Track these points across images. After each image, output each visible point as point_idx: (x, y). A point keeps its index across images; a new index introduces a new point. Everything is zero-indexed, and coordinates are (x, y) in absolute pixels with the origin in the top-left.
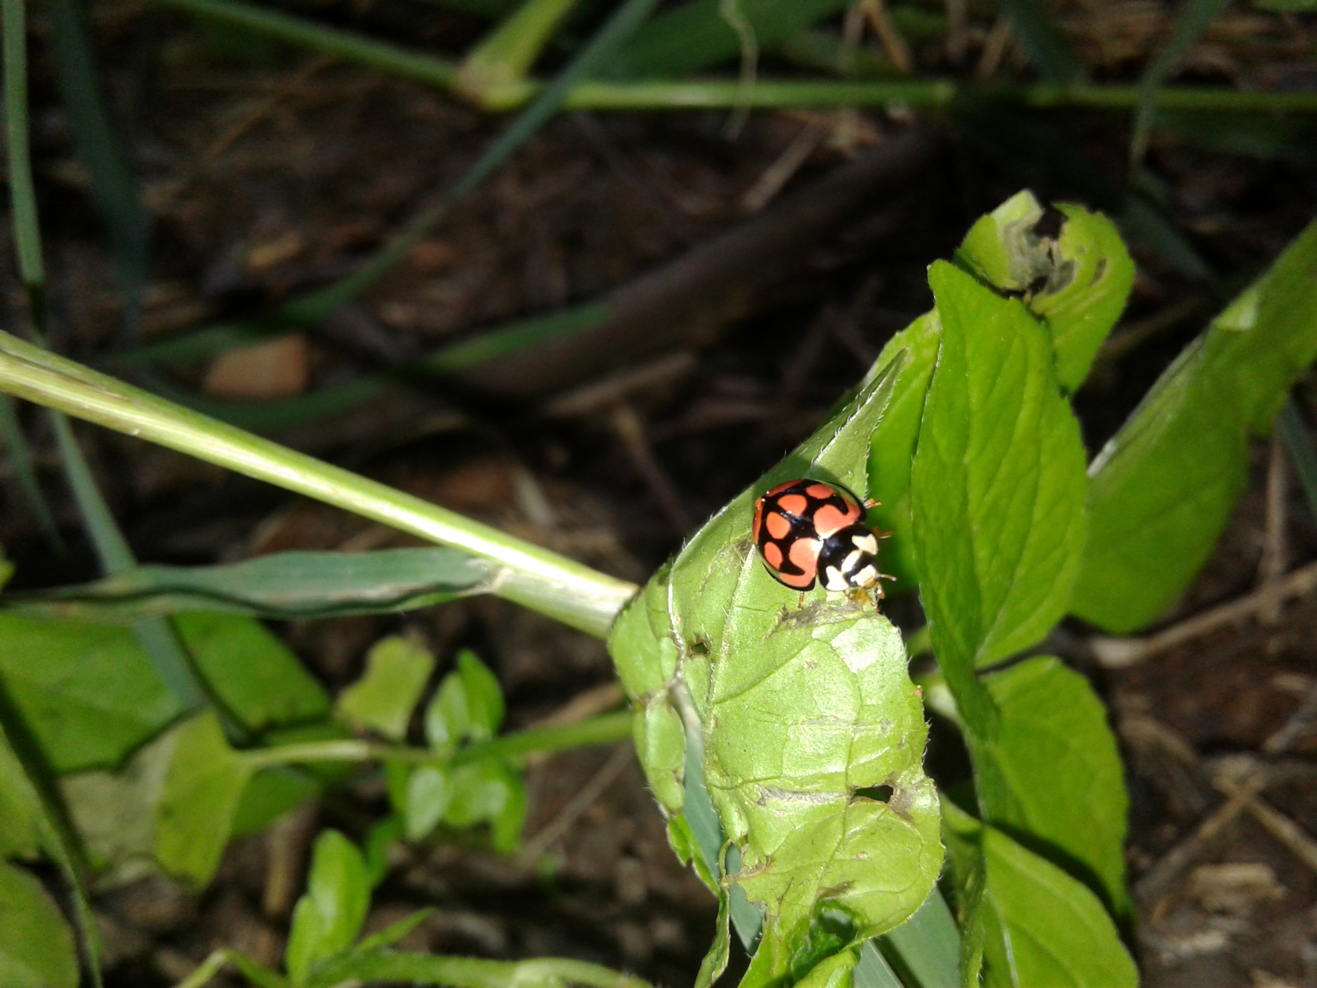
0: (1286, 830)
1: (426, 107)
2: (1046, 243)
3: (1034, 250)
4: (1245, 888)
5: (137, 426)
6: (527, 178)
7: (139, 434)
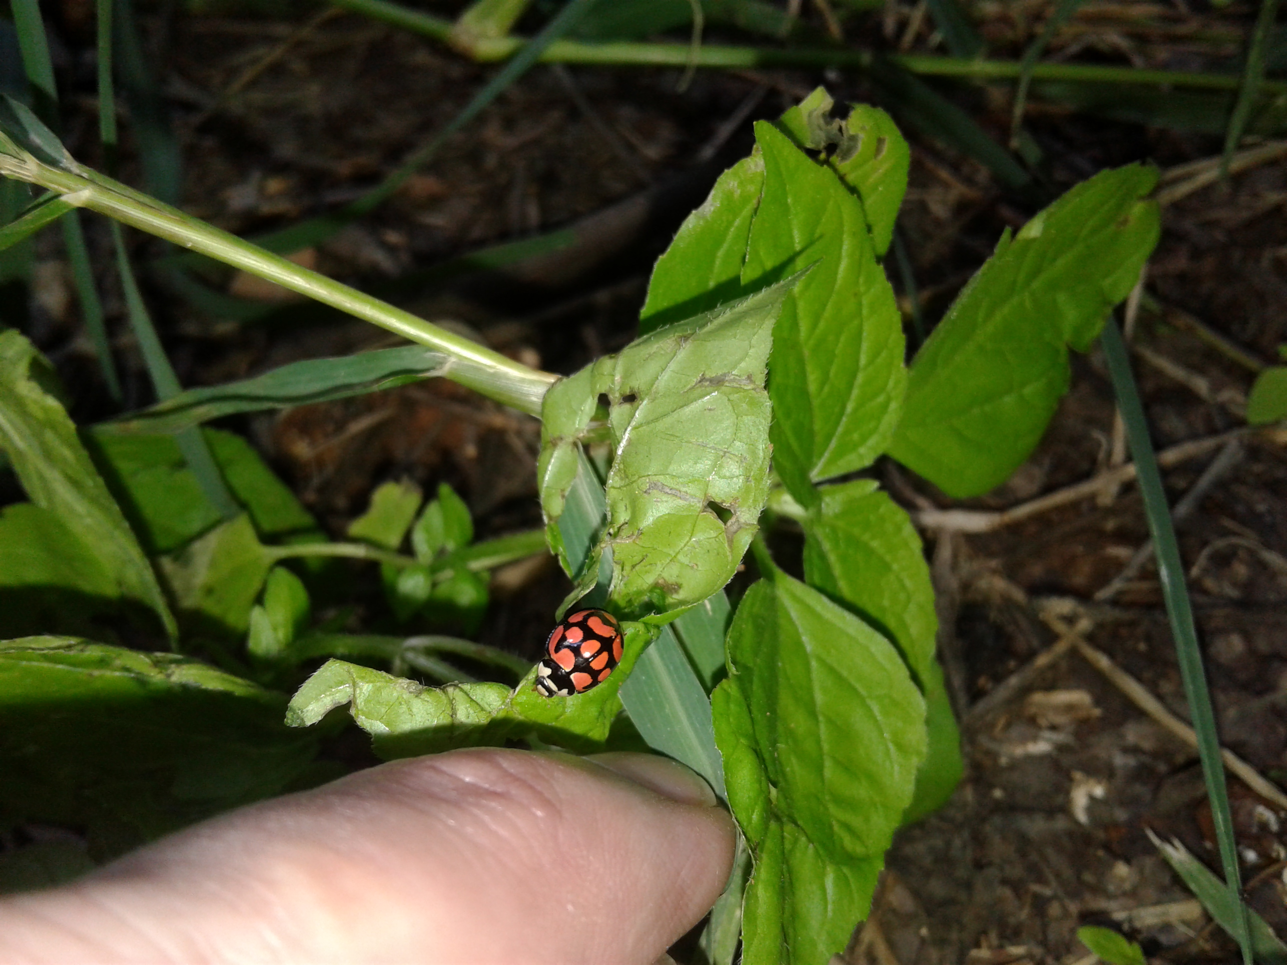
0: (1103, 662)
1: (422, 57)
2: (837, 122)
3: (829, 127)
4: (1070, 708)
5: (190, 240)
6: (509, 124)
7: (192, 246)
